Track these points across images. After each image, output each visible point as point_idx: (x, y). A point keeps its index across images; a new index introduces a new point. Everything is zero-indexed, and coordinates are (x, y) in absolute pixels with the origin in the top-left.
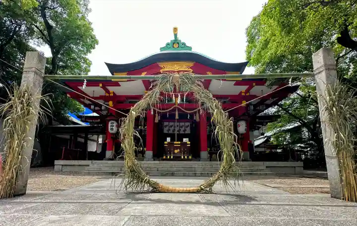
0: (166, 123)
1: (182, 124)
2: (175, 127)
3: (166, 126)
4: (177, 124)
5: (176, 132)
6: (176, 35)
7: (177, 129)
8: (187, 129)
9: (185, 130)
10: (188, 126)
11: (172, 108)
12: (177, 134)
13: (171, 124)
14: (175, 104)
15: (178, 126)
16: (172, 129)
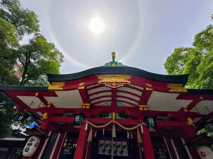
0: (102, 142)
1: (119, 143)
2: (111, 147)
3: (102, 145)
4: (113, 142)
5: (112, 154)
6: (114, 57)
7: (113, 149)
8: (124, 150)
9: (122, 152)
10: (124, 147)
11: (108, 124)
12: (114, 156)
13: (107, 142)
14: (112, 119)
15: (114, 145)
16: (108, 149)
